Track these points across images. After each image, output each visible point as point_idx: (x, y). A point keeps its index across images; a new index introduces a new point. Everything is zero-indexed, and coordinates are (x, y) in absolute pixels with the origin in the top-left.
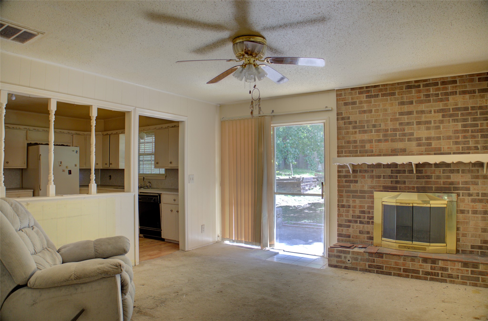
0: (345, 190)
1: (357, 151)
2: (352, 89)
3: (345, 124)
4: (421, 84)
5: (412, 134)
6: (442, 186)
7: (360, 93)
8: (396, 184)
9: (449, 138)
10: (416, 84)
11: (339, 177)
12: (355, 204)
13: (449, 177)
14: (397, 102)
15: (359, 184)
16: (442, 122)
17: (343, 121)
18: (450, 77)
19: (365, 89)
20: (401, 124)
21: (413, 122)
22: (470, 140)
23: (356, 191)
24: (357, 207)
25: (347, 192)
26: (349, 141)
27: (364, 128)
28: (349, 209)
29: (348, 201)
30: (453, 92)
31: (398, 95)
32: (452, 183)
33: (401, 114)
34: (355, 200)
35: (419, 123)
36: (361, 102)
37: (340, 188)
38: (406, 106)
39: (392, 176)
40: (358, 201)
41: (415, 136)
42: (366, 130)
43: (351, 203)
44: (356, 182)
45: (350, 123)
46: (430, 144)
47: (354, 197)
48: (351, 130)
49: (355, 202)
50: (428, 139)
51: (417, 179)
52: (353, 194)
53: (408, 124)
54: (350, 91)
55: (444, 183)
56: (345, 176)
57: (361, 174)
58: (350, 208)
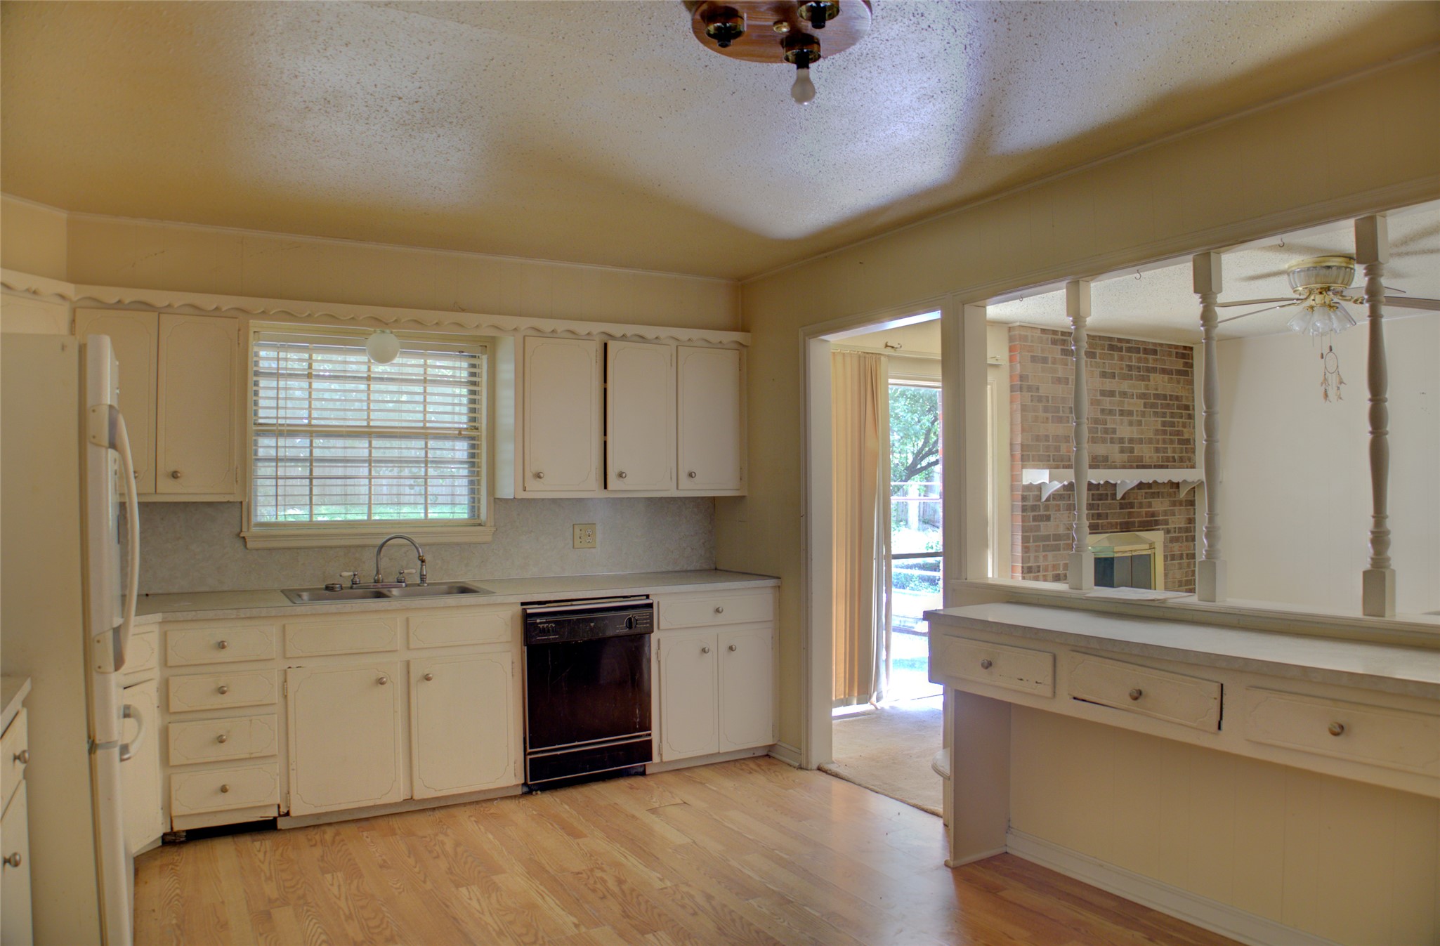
0: (1033, 536)
1: (1049, 456)
2: (1043, 331)
3: (1032, 401)
4: (1124, 345)
5: (1114, 431)
6: (1144, 519)
7: (1054, 342)
8: (1098, 519)
9: (1150, 441)
10: (1119, 345)
11: (1024, 509)
12: (1047, 563)
13: (1150, 505)
14: (1099, 370)
15: (1052, 523)
16: (1143, 414)
17: (1030, 394)
18: (1152, 343)
19: (1059, 337)
20: (1103, 411)
21: (1116, 410)
22: (1168, 446)
23: (1047, 538)
24: (1050, 568)
25: (1036, 539)
26: (1038, 436)
27: (1058, 412)
28: (1038, 574)
29: (1036, 558)
30: (1153, 368)
31: (1100, 358)
32: (1153, 515)
33: (1103, 393)
34: (1047, 555)
35: (1122, 413)
36: (1054, 362)
37: (1026, 532)
38: (1108, 380)
39: (1093, 504)
40: (1050, 555)
41: (1118, 435)
42: (1061, 417)
43: (1042, 563)
44: (1048, 518)
45: (1040, 399)
46: (1132, 450)
47: (1046, 548)
48: (1041, 414)
49: (1045, 557)
50: (1131, 440)
51: (1120, 509)
52: (1044, 543)
53: (1111, 412)
54: (1038, 334)
55: (1147, 513)
56: (1034, 508)
57: (1055, 502)
58: (1039, 571)
